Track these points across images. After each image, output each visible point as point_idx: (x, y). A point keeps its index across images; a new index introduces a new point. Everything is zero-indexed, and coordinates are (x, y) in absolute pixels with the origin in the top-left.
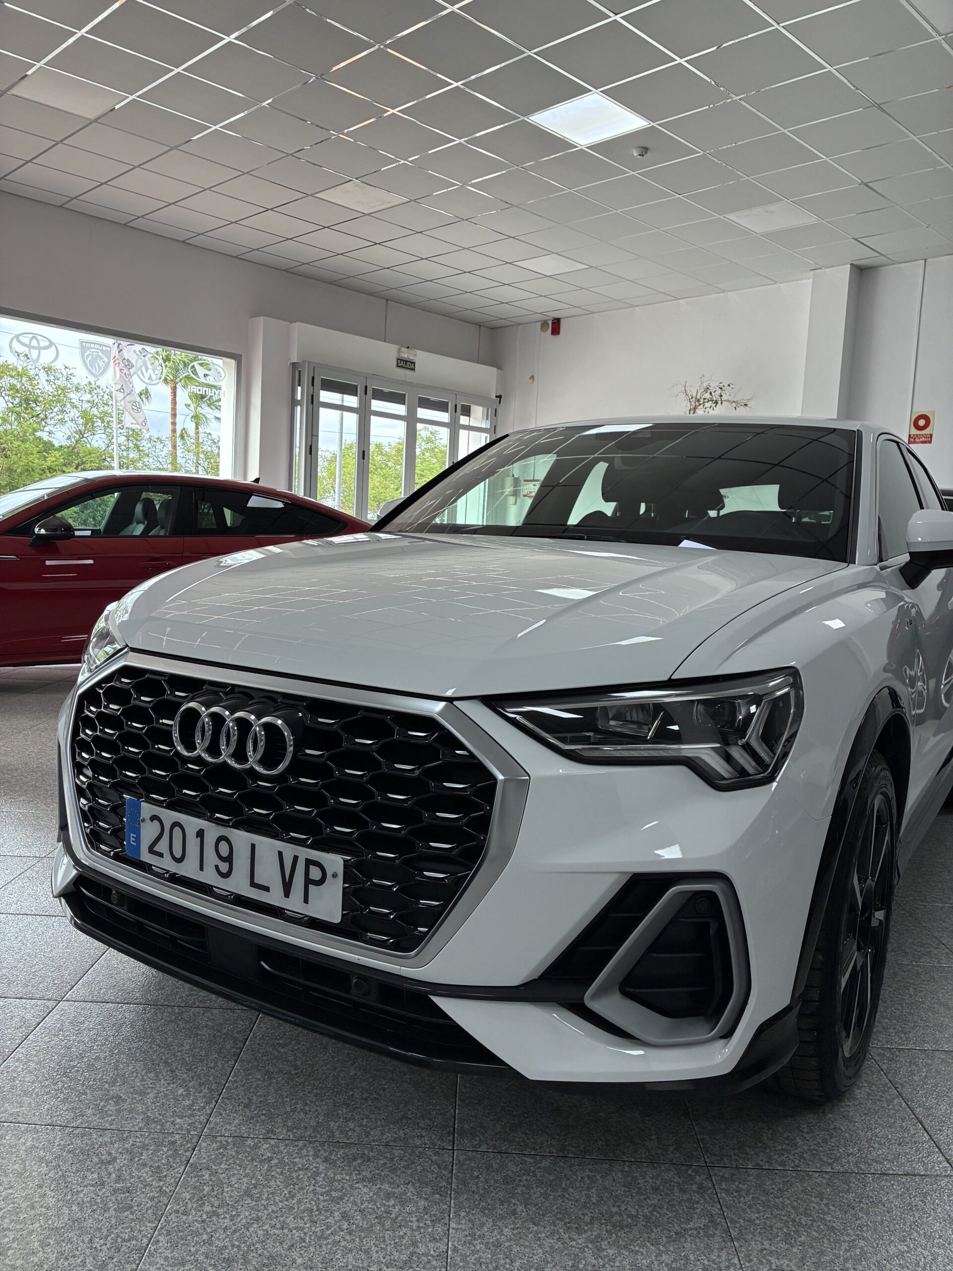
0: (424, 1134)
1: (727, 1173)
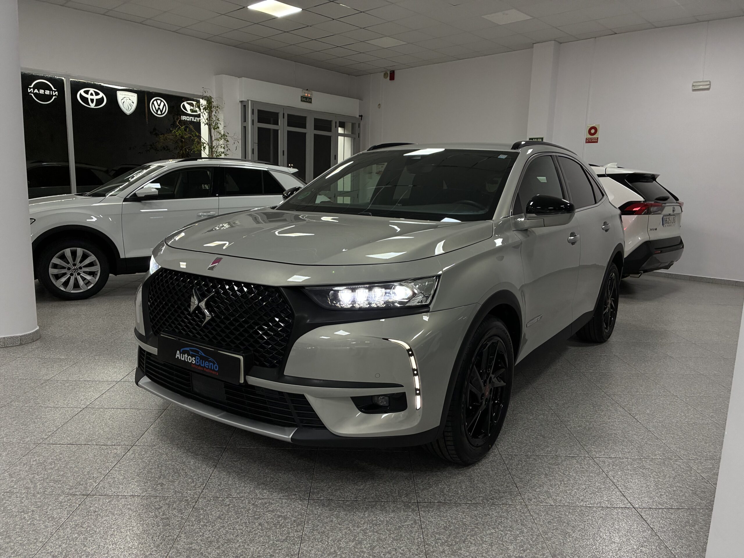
0: (296, 493)
1: (425, 505)
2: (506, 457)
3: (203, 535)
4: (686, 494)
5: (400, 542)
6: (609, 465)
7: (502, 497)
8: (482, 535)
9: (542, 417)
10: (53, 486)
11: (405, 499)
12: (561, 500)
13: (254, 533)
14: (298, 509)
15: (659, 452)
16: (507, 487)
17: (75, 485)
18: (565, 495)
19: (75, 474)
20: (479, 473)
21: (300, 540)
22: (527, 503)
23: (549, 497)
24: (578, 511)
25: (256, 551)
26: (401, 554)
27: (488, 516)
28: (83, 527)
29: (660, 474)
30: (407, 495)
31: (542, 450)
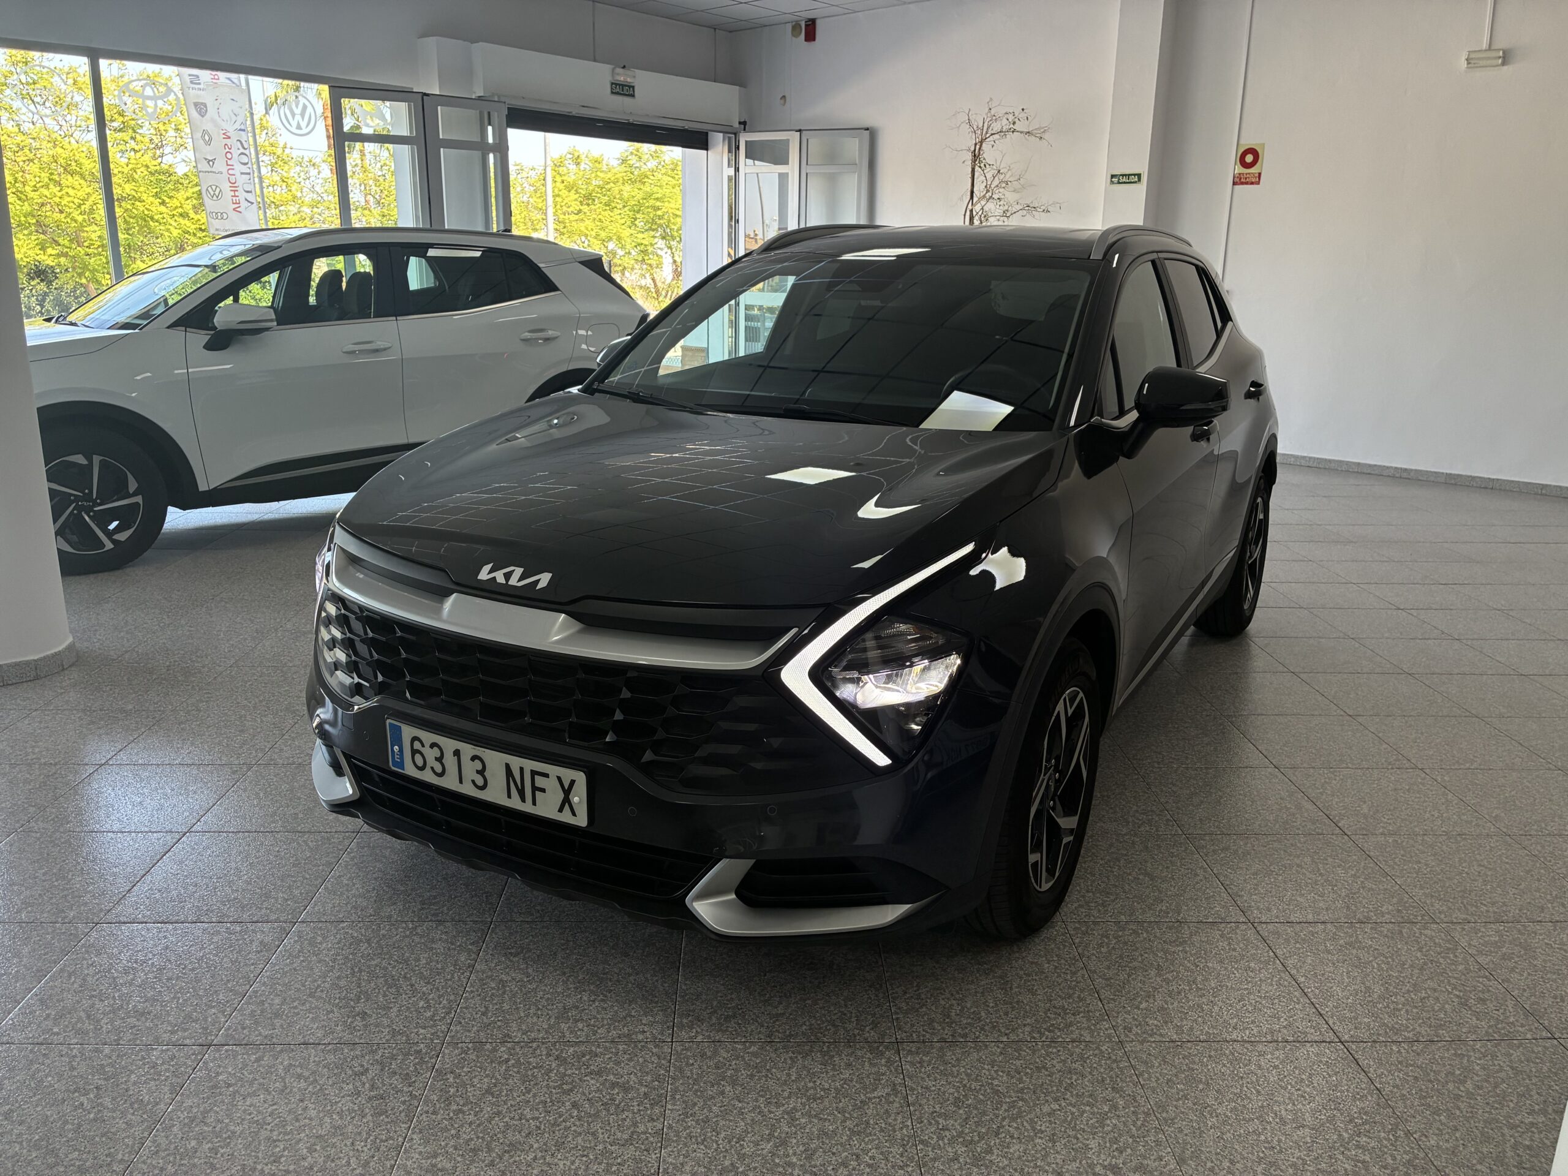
2: (1075, 929)
3: (457, 1136)
4: (1447, 1006)
5: (867, 1139)
6: (1287, 941)
7: (1071, 1024)
8: (1032, 1116)
9: (1148, 828)
10: (134, 1027)
11: (872, 1035)
12: (1191, 1028)
13: (562, 1127)
14: (650, 1066)
15: (1390, 908)
16: (1081, 999)
17: (182, 1023)
18: (1199, 1017)
19: (179, 995)
20: (1022, 969)
21: (660, 1139)
22: (1123, 1037)
23: (1166, 1023)
24: (1227, 1052)
25: (570, 1169)
26: (869, 1166)
27: (1043, 1071)
28: (206, 1124)
29: (1393, 960)
30: (875, 1025)
31: (1150, 909)
